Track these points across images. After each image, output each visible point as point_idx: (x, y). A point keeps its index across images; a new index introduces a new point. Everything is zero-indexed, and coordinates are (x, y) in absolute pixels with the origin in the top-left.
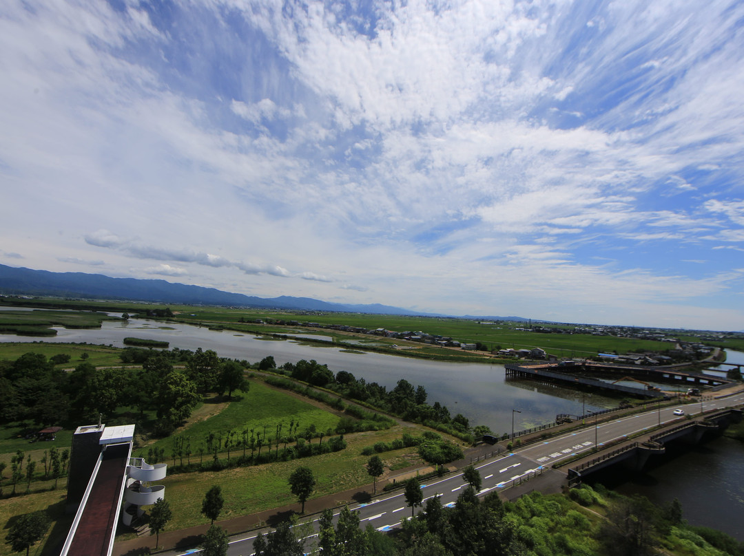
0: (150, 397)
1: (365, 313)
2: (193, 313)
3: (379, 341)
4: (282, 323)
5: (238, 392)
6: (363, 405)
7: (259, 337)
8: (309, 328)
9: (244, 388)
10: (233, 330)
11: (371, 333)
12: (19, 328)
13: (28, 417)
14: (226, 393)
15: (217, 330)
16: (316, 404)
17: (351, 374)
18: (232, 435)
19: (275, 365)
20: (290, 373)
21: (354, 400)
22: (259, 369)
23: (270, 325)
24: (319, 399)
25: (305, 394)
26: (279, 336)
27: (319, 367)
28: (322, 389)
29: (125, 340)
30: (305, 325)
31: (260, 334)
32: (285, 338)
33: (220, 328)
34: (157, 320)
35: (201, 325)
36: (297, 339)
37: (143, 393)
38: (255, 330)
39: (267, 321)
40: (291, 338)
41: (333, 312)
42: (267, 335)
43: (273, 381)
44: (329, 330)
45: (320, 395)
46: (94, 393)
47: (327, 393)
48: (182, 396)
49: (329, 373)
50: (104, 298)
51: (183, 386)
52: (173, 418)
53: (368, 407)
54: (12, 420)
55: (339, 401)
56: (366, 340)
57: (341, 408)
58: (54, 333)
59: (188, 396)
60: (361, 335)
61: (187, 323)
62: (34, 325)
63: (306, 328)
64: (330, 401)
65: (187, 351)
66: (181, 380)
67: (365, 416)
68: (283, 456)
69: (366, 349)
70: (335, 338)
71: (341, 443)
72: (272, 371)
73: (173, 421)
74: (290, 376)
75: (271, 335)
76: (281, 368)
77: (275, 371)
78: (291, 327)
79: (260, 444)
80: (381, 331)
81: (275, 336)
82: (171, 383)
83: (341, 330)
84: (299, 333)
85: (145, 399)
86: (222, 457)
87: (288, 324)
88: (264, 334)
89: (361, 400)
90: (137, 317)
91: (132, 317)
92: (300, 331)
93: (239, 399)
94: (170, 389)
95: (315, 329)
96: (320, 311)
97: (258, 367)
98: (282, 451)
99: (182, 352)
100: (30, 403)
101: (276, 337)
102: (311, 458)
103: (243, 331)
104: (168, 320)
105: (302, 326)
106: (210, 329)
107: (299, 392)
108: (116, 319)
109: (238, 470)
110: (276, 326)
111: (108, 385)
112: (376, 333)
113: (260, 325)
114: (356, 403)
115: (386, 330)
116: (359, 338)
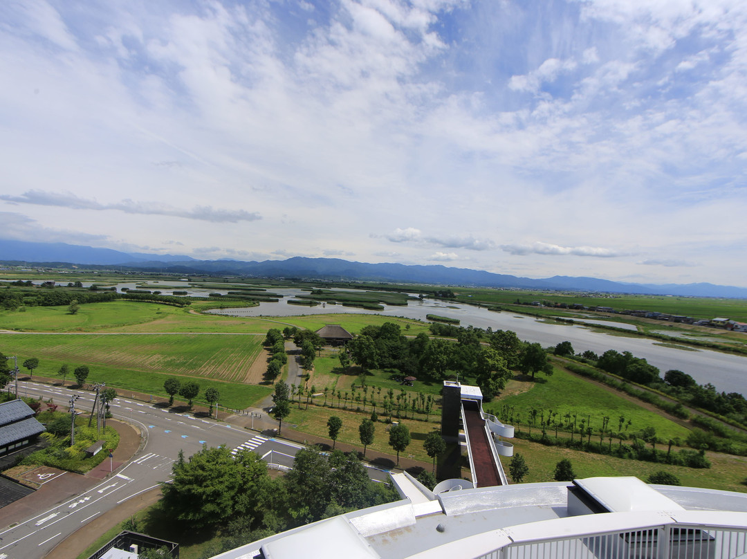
0: (470, 366)
1: (680, 296)
2: (470, 294)
3: (719, 336)
4: (563, 306)
5: (540, 375)
6: (721, 420)
7: (539, 319)
8: (598, 313)
9: (548, 371)
10: (511, 311)
11: (702, 324)
12: (365, 304)
13: (395, 366)
14: (530, 374)
15: (496, 311)
16: (641, 403)
17: (688, 375)
18: (554, 415)
19: (573, 352)
20: (596, 363)
21: (702, 410)
22: (555, 354)
23: (549, 308)
24: (645, 399)
25: (620, 389)
26: (563, 320)
27: (636, 361)
28: (645, 387)
29: (427, 316)
30: (592, 309)
31: (541, 317)
32: (571, 322)
33: (498, 309)
34: (443, 300)
35: (480, 305)
36: (586, 325)
37: (464, 362)
38: (535, 312)
39: (544, 303)
40: (579, 323)
41: (626, 294)
42: (549, 318)
43: (575, 368)
44: (628, 317)
45: (644, 394)
46: (432, 357)
47: (655, 395)
48: (497, 369)
49: (655, 371)
50: (402, 282)
51: (497, 361)
52: (491, 387)
53: (732, 424)
54: (387, 367)
55: (678, 407)
56: (694, 333)
57: (682, 416)
58: (382, 308)
59: (502, 370)
60: (683, 325)
61: (467, 303)
62: (370, 302)
63: (595, 312)
64: (661, 404)
65: (479, 329)
66: (495, 355)
67: (729, 435)
68: (618, 451)
69: (698, 345)
70: (641, 327)
71: (703, 460)
72: (570, 358)
73: (491, 390)
74: (596, 367)
75: (553, 319)
76: (580, 355)
77: (573, 358)
78: (574, 310)
79: (589, 433)
80: (723, 322)
81: (558, 319)
82: (487, 357)
83: (648, 317)
84: (586, 318)
85: (467, 367)
86: (551, 434)
87: (571, 307)
88: (546, 318)
89: (716, 413)
90: (428, 297)
91: (425, 297)
92: (587, 315)
93: (543, 382)
94: (487, 361)
95: (608, 314)
96: (607, 293)
97: (554, 351)
98: (615, 446)
99: (475, 329)
100: (395, 357)
101: (560, 321)
102: (657, 464)
103: (521, 313)
104: (452, 300)
105: (589, 310)
106: (489, 309)
107: (612, 386)
108: (414, 299)
109: (567, 450)
110: (556, 309)
111: (441, 352)
112: (711, 325)
113: (538, 307)
114: (706, 414)
115: (732, 322)
116: (680, 330)
